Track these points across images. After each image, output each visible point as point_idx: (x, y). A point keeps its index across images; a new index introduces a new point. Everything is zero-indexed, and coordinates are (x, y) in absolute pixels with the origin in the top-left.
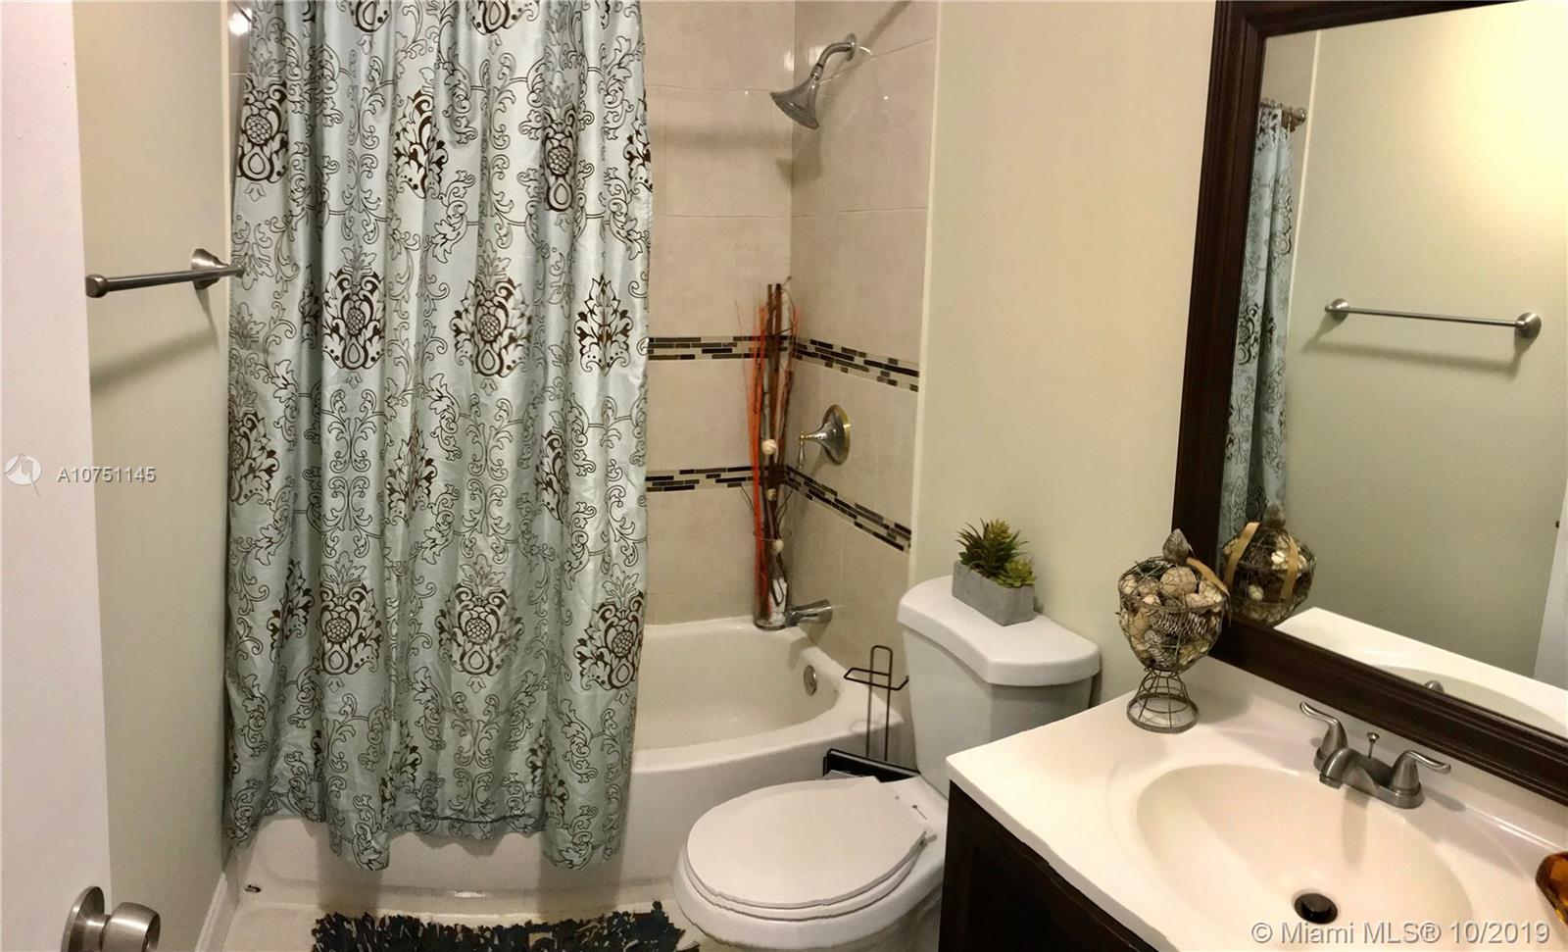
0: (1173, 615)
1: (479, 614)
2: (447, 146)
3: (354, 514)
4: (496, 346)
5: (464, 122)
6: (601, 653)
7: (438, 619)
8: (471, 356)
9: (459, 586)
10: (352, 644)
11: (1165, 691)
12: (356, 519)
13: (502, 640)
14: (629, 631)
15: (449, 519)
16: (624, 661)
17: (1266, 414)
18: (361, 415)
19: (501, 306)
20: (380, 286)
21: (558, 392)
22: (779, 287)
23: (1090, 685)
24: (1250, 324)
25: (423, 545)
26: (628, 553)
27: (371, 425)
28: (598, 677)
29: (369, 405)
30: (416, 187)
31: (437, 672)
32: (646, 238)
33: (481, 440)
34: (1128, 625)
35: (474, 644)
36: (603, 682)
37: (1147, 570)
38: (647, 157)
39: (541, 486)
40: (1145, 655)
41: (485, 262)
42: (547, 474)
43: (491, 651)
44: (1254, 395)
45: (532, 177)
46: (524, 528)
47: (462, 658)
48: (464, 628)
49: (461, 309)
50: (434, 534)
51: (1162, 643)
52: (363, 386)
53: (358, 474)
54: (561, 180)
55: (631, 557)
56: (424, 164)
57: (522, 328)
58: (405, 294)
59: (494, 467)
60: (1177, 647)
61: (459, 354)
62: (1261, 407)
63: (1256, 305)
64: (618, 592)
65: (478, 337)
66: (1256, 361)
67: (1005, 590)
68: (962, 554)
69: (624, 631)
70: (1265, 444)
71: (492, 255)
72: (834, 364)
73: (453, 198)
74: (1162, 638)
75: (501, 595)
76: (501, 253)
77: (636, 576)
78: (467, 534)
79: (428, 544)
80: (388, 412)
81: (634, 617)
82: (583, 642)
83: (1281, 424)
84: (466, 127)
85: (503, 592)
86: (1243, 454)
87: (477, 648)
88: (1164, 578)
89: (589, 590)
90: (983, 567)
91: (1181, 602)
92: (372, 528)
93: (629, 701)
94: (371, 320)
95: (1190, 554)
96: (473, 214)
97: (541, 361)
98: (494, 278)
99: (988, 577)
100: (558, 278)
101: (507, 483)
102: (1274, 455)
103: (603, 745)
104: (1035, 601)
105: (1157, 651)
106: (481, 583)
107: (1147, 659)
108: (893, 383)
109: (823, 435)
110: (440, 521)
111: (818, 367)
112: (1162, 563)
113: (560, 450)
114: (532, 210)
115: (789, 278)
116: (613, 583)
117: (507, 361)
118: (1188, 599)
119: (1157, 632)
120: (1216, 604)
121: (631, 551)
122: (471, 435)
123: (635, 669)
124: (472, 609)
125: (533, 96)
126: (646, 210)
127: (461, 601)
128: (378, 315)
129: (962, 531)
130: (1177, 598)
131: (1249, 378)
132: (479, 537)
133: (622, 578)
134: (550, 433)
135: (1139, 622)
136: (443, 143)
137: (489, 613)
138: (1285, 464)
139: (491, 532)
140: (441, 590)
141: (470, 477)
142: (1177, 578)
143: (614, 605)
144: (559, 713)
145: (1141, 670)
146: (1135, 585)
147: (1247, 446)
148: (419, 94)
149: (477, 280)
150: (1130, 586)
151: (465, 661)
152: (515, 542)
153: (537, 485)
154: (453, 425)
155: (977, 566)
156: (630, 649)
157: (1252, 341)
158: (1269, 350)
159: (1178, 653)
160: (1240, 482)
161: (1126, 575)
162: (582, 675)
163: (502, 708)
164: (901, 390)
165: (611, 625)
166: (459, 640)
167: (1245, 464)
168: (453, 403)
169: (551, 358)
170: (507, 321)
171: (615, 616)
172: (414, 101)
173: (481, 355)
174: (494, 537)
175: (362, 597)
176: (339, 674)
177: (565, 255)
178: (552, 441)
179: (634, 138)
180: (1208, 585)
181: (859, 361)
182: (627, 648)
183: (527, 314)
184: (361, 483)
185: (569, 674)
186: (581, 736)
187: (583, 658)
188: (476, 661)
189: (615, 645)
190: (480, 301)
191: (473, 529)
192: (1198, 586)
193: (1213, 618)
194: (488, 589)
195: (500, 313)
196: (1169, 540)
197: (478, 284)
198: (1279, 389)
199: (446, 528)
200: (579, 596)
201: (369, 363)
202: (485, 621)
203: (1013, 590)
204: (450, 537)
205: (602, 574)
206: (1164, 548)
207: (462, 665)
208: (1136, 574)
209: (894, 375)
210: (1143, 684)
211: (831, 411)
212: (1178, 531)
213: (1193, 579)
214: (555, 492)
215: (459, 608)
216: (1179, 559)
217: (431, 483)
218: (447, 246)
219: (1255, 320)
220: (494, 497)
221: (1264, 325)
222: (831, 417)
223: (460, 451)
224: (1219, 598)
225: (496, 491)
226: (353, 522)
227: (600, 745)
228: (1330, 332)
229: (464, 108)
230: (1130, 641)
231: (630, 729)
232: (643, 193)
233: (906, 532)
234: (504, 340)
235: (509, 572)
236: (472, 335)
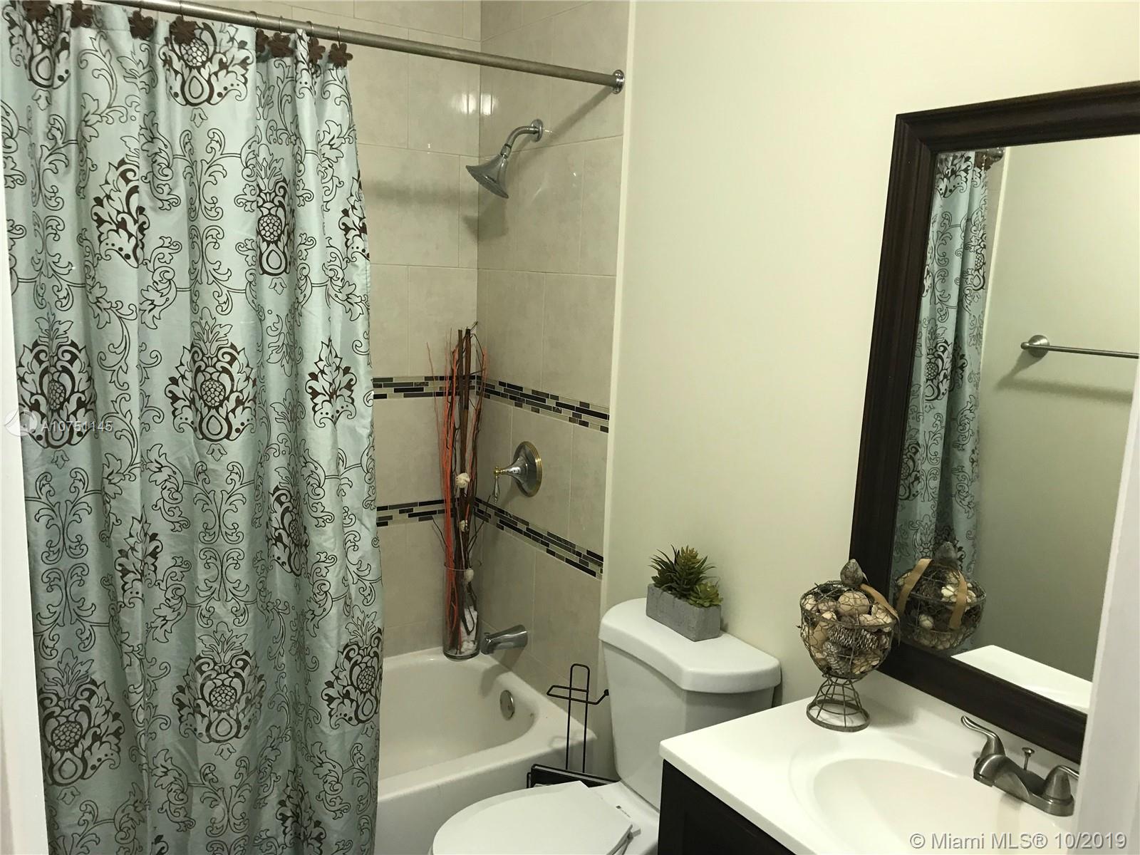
0: (848, 629)
1: (223, 681)
2: (148, 212)
3: (74, 606)
4: (223, 411)
5: (166, 189)
6: (347, 691)
7: (176, 696)
8: (192, 423)
9: (200, 658)
10: (86, 747)
11: (841, 698)
12: (77, 611)
13: (248, 701)
14: (372, 666)
15: (180, 593)
16: (368, 695)
17: (955, 450)
18: (72, 497)
19: (225, 370)
20: (82, 355)
21: (282, 447)
22: (468, 331)
23: (772, 692)
24: (940, 360)
25: (153, 625)
26: (366, 593)
27: (85, 506)
28: (345, 715)
29: (80, 485)
30: (127, 257)
31: (179, 752)
32: (366, 301)
33: (212, 507)
34: (808, 636)
35: (220, 712)
36: (350, 719)
37: (826, 592)
38: (363, 230)
39: (271, 542)
40: (823, 663)
41: (203, 329)
42: (276, 529)
43: (238, 714)
44: (943, 431)
45: (249, 247)
46: (260, 586)
47: (208, 729)
48: (208, 699)
49: (177, 376)
50: (165, 611)
51: (838, 653)
52: (72, 465)
53: (75, 561)
54: (272, 246)
55: (367, 599)
56: (134, 234)
57: (249, 391)
58: (122, 363)
59: (228, 531)
60: (852, 657)
61: (178, 420)
62: (951, 444)
63: (946, 342)
64: (360, 631)
65: (199, 403)
66: (945, 398)
67: (697, 609)
68: (654, 578)
69: (367, 667)
70: (955, 482)
71: (211, 322)
72: (524, 405)
73: (157, 264)
74: (838, 649)
75: (245, 657)
76: (222, 320)
77: (373, 614)
78: (204, 605)
79: (159, 622)
80: (110, 489)
81: (375, 652)
82: (330, 684)
83: (973, 462)
84: (169, 194)
85: (246, 653)
86: (930, 491)
87: (224, 715)
88: (841, 599)
89: (333, 634)
90: (675, 589)
91: (856, 621)
92: (98, 616)
93: (374, 733)
94: (73, 392)
95: (864, 581)
96: (183, 280)
97: (264, 420)
98: (215, 345)
99: (680, 598)
100: (276, 338)
101: (244, 545)
102: (964, 494)
103: (353, 779)
104: (722, 621)
105: (833, 660)
106: (223, 649)
107: (824, 666)
108: (585, 424)
109: (517, 469)
110: (169, 595)
111: (509, 407)
112: (839, 586)
113: (288, 504)
114: (251, 278)
115: (477, 323)
116: (354, 624)
117: (236, 424)
118: (862, 618)
119: (833, 643)
120: (886, 625)
121: (368, 591)
122: (200, 504)
123: (378, 702)
124: (215, 678)
125: (247, 171)
126: (364, 277)
127: (202, 672)
128: (83, 386)
129: (655, 558)
130: (851, 616)
131: (938, 414)
132: (216, 604)
133: (361, 618)
134: (277, 489)
135: (818, 634)
136: (144, 209)
137: (233, 678)
138: (977, 504)
139: (230, 596)
140: (176, 667)
141: (201, 546)
142: (850, 600)
143: (357, 645)
144: (310, 757)
145: (819, 677)
146: (815, 603)
147: (935, 484)
148: (122, 162)
149: (192, 346)
150: (810, 604)
151: (212, 730)
152: (255, 602)
153: (268, 542)
154: (176, 495)
155: (670, 589)
156: (373, 683)
157: (941, 377)
158: (960, 387)
159: (852, 663)
160: (926, 520)
161: (806, 595)
162: (331, 716)
163: (252, 768)
164: (592, 431)
165: (356, 664)
166: (203, 712)
167: (932, 502)
168: (175, 473)
169: (273, 415)
170: (233, 385)
171: (359, 654)
172: (117, 169)
173: (206, 420)
174: (233, 601)
175: (93, 693)
176: (73, 782)
177: (283, 316)
178: (279, 496)
179: (350, 212)
180: (879, 609)
181: (552, 403)
182: (370, 683)
183: (252, 376)
184: (79, 571)
185: (318, 717)
186: (333, 774)
187: (331, 699)
188: (223, 728)
189: (359, 682)
190: (200, 367)
191: (210, 598)
192: (871, 608)
193: (884, 637)
194: (230, 654)
195: (225, 379)
196: (845, 567)
197: (194, 349)
198: (971, 426)
199: (177, 602)
200: (324, 641)
201: (76, 439)
202: (230, 686)
203: (703, 609)
204: (183, 610)
205: (345, 616)
206: (841, 574)
207: (209, 736)
208: (816, 595)
209: (585, 417)
210: (821, 689)
211: (522, 447)
212: (854, 561)
213: (866, 602)
214: (285, 546)
215: (200, 680)
216: (855, 586)
217: (156, 559)
218: (156, 312)
219: (945, 356)
220: (231, 561)
221: (954, 361)
222: (522, 453)
223: (189, 522)
224: (889, 620)
225: (231, 555)
226: (74, 614)
227: (351, 779)
228: (1028, 369)
229: (167, 176)
230: (810, 650)
231: (375, 759)
232: (361, 261)
233: (599, 559)
234: (231, 404)
235: (251, 633)
236: (192, 401)
